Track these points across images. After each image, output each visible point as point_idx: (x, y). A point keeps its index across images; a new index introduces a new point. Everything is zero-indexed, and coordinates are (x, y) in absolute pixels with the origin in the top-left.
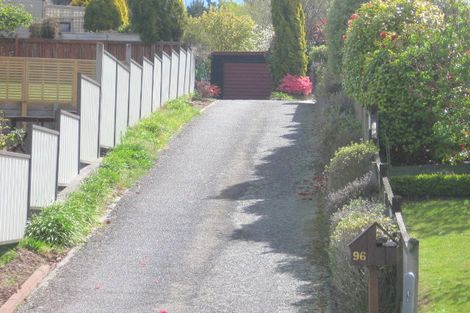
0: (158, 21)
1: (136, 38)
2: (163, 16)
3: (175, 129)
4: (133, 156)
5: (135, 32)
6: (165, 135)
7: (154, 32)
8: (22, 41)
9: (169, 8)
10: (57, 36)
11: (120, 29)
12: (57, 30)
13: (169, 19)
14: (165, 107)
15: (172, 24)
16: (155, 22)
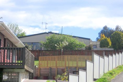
0: (118, 45)
1: (112, 49)
2: (119, 43)
3: (118, 73)
4: (103, 81)
5: (112, 48)
6: (115, 75)
7: (117, 47)
8: (83, 51)
9: (121, 41)
10: (92, 49)
11: (109, 47)
12: (92, 48)
13: (121, 44)
14: (117, 67)
15: (122, 45)
16: (117, 45)
